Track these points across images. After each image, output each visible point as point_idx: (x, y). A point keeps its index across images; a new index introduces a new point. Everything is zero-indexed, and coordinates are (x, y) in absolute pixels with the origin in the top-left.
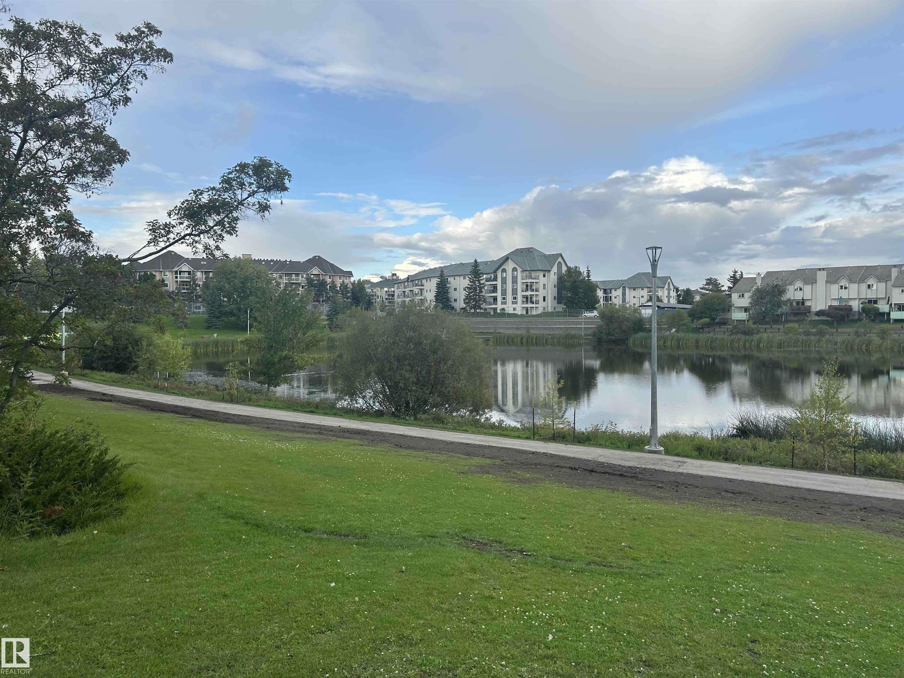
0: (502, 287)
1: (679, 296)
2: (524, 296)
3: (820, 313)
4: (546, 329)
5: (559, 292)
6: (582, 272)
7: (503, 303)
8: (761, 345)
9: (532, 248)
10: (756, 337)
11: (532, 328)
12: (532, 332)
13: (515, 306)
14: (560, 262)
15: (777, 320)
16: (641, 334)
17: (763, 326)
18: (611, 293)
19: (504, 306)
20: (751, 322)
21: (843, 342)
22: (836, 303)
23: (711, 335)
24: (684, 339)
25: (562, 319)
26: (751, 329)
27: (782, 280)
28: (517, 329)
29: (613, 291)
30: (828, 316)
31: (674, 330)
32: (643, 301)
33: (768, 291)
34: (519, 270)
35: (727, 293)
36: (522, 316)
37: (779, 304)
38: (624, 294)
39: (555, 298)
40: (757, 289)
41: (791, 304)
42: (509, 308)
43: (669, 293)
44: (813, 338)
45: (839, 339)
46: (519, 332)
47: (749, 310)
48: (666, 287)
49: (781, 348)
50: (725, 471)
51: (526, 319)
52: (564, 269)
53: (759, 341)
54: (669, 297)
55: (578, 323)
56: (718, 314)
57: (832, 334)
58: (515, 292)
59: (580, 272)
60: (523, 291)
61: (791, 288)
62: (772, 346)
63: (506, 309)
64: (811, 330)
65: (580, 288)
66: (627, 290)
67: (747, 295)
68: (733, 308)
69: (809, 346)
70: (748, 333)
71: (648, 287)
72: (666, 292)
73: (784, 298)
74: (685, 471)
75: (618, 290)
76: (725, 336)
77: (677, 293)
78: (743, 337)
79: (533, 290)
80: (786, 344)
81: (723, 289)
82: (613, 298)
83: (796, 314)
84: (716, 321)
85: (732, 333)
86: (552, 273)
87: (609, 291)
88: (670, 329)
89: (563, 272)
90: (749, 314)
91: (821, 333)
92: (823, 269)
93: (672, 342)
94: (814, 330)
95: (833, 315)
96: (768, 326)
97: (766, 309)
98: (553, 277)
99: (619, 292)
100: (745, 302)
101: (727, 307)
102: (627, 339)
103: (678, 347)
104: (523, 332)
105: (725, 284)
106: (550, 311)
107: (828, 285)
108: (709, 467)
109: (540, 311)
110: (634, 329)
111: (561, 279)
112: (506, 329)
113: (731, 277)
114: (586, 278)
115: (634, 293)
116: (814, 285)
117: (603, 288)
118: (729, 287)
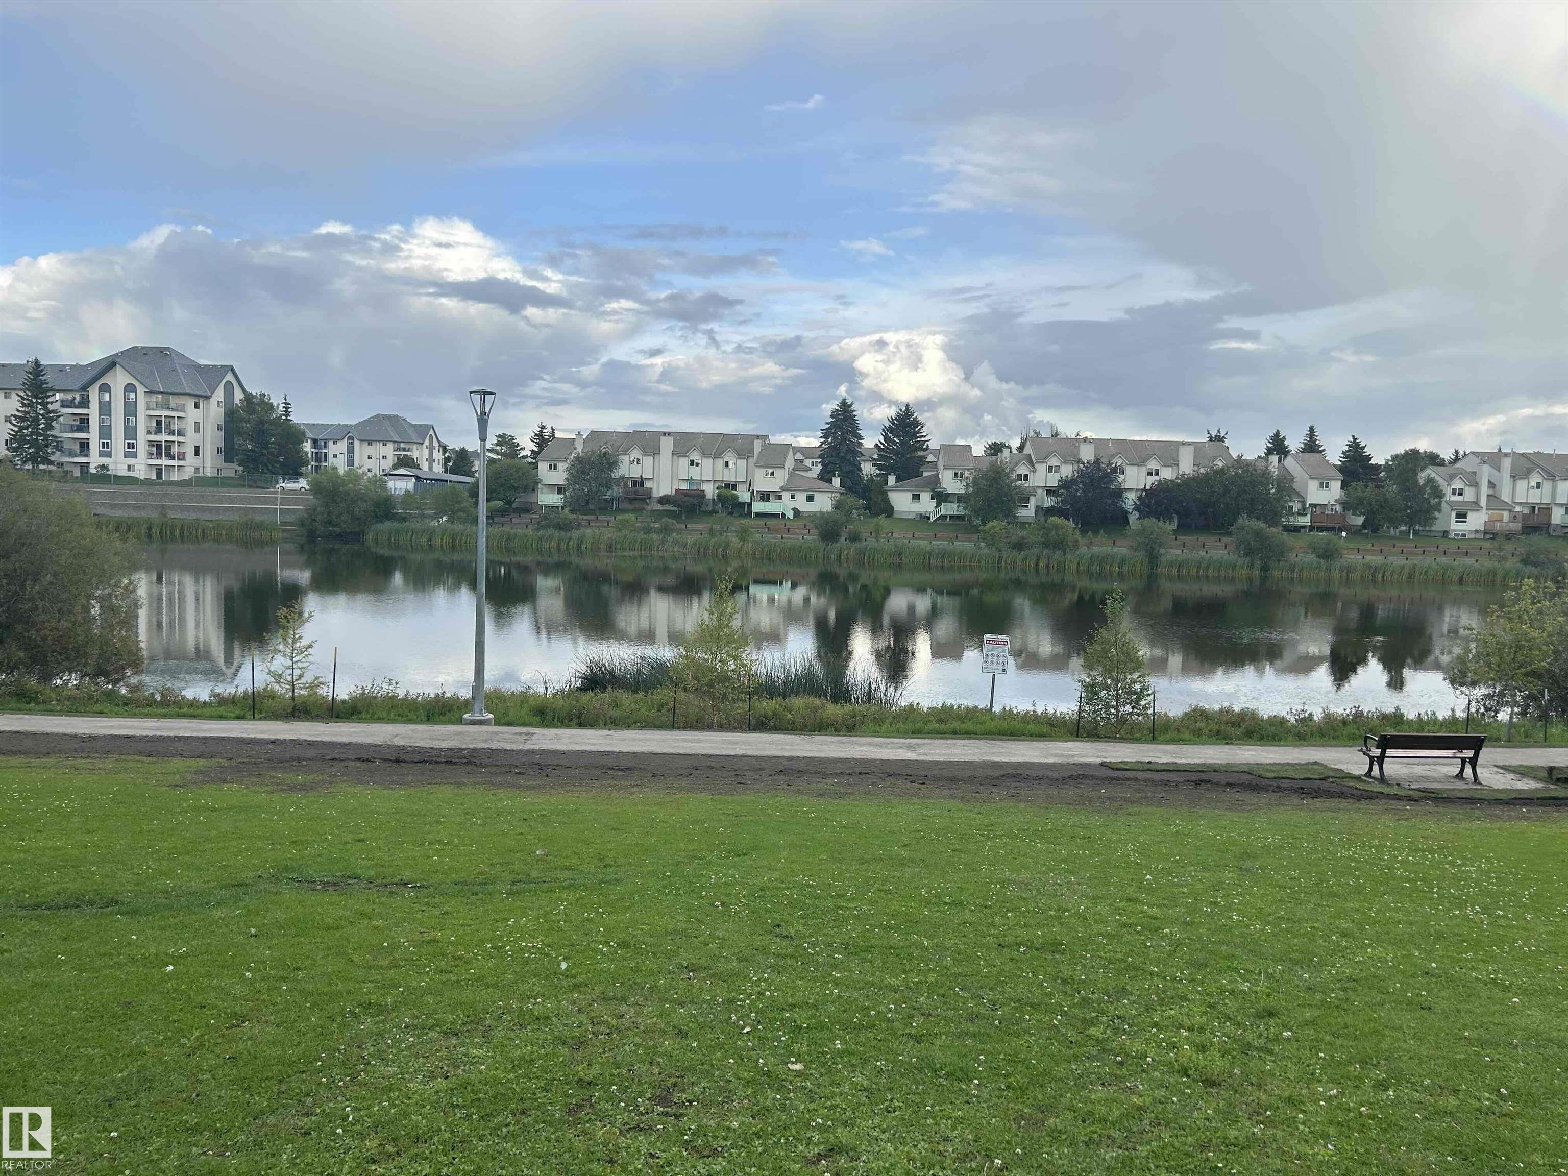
0: (101, 421)
1: (447, 460)
2: (151, 444)
3: (664, 500)
4: (203, 510)
5: (228, 438)
6: (275, 404)
7: (102, 454)
8: (583, 547)
9: (168, 349)
10: (575, 534)
11: (170, 507)
12: (172, 515)
13: (131, 461)
14: (229, 383)
15: (605, 507)
16: (388, 525)
17: (585, 517)
18: (325, 447)
19: (104, 461)
20: (567, 510)
21: (695, 544)
22: (684, 486)
23: (507, 528)
24: (462, 535)
25: (235, 493)
26: (568, 521)
27: (612, 446)
28: (137, 507)
29: (331, 443)
30: (674, 506)
31: (444, 518)
32: (387, 464)
33: (593, 463)
34: (141, 390)
35: (530, 460)
36: (147, 482)
37: (608, 484)
38: (351, 450)
39: (219, 450)
40: (577, 458)
41: (626, 484)
42: (118, 465)
43: (431, 454)
44: (655, 536)
45: (690, 540)
46: (144, 514)
47: (565, 491)
48: (427, 443)
49: (611, 552)
50: (594, 741)
51: (157, 490)
52: (238, 396)
53: (581, 541)
54: (431, 460)
55: (266, 501)
56: (518, 495)
57: (679, 532)
58: (130, 432)
59: (272, 405)
60: (149, 433)
61: (625, 460)
62: (598, 549)
63: (110, 467)
64: (652, 525)
65: (272, 435)
66: (357, 443)
67: (562, 466)
68: (540, 486)
69: (651, 550)
70: (563, 526)
71: (395, 442)
72: (426, 453)
73: (616, 474)
74: (537, 747)
75: (339, 442)
76: (529, 531)
77: (444, 453)
78: (556, 534)
79: (172, 433)
80: (619, 546)
81: (523, 453)
82: (330, 456)
83: (631, 501)
84: (514, 506)
85: (540, 526)
86: (214, 401)
87: (323, 443)
88: (438, 516)
89: (237, 401)
90: (565, 497)
91: (666, 530)
92: (669, 434)
93: (442, 539)
94: (657, 525)
95: (680, 503)
96: (593, 517)
97: (590, 490)
98: (215, 410)
99: (343, 446)
100: (559, 477)
101: (532, 485)
102: (363, 532)
103: (453, 548)
104: (154, 515)
105: (527, 446)
106: (209, 475)
107: (675, 457)
108: (569, 738)
109: (188, 474)
110: (376, 516)
111: (231, 415)
112: (113, 506)
113: (536, 435)
114: (284, 417)
115: (369, 450)
116: (656, 456)
117: (312, 436)
118: (532, 451)
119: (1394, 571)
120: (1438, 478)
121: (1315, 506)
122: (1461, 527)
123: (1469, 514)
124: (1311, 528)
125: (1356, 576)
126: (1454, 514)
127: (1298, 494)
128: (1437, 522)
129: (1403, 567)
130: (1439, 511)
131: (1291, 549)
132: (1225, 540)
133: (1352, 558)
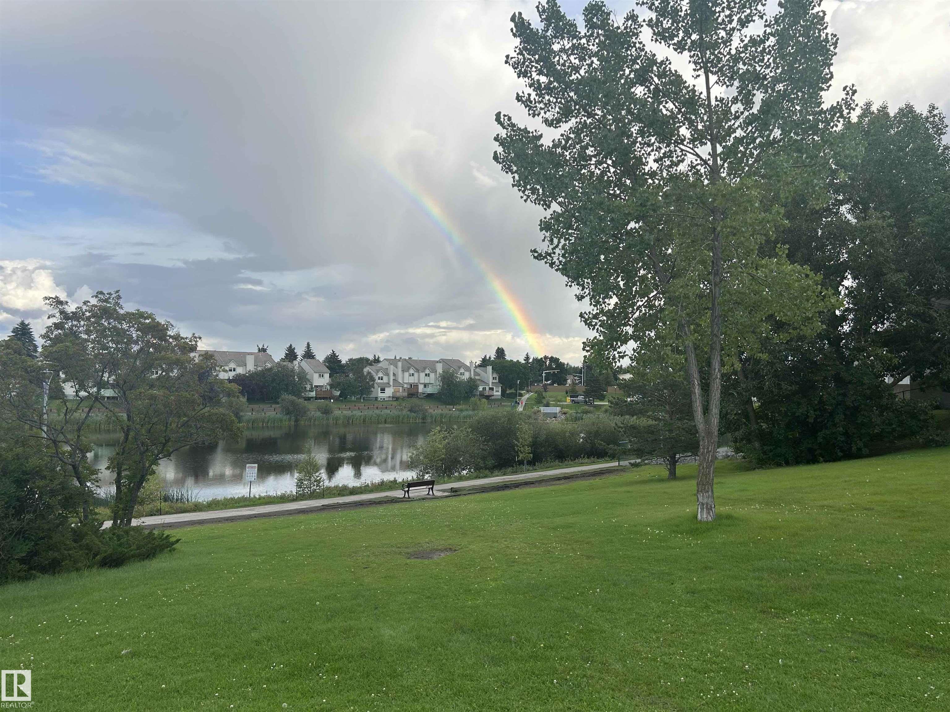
119: (357, 418)
120: (372, 372)
121: (316, 386)
122: (383, 395)
123: (386, 389)
124: (316, 398)
125: (340, 422)
126: (379, 389)
127: (309, 381)
128: (373, 393)
129: (361, 416)
130: (374, 388)
131: (309, 410)
132: (274, 406)
133: (337, 413)
